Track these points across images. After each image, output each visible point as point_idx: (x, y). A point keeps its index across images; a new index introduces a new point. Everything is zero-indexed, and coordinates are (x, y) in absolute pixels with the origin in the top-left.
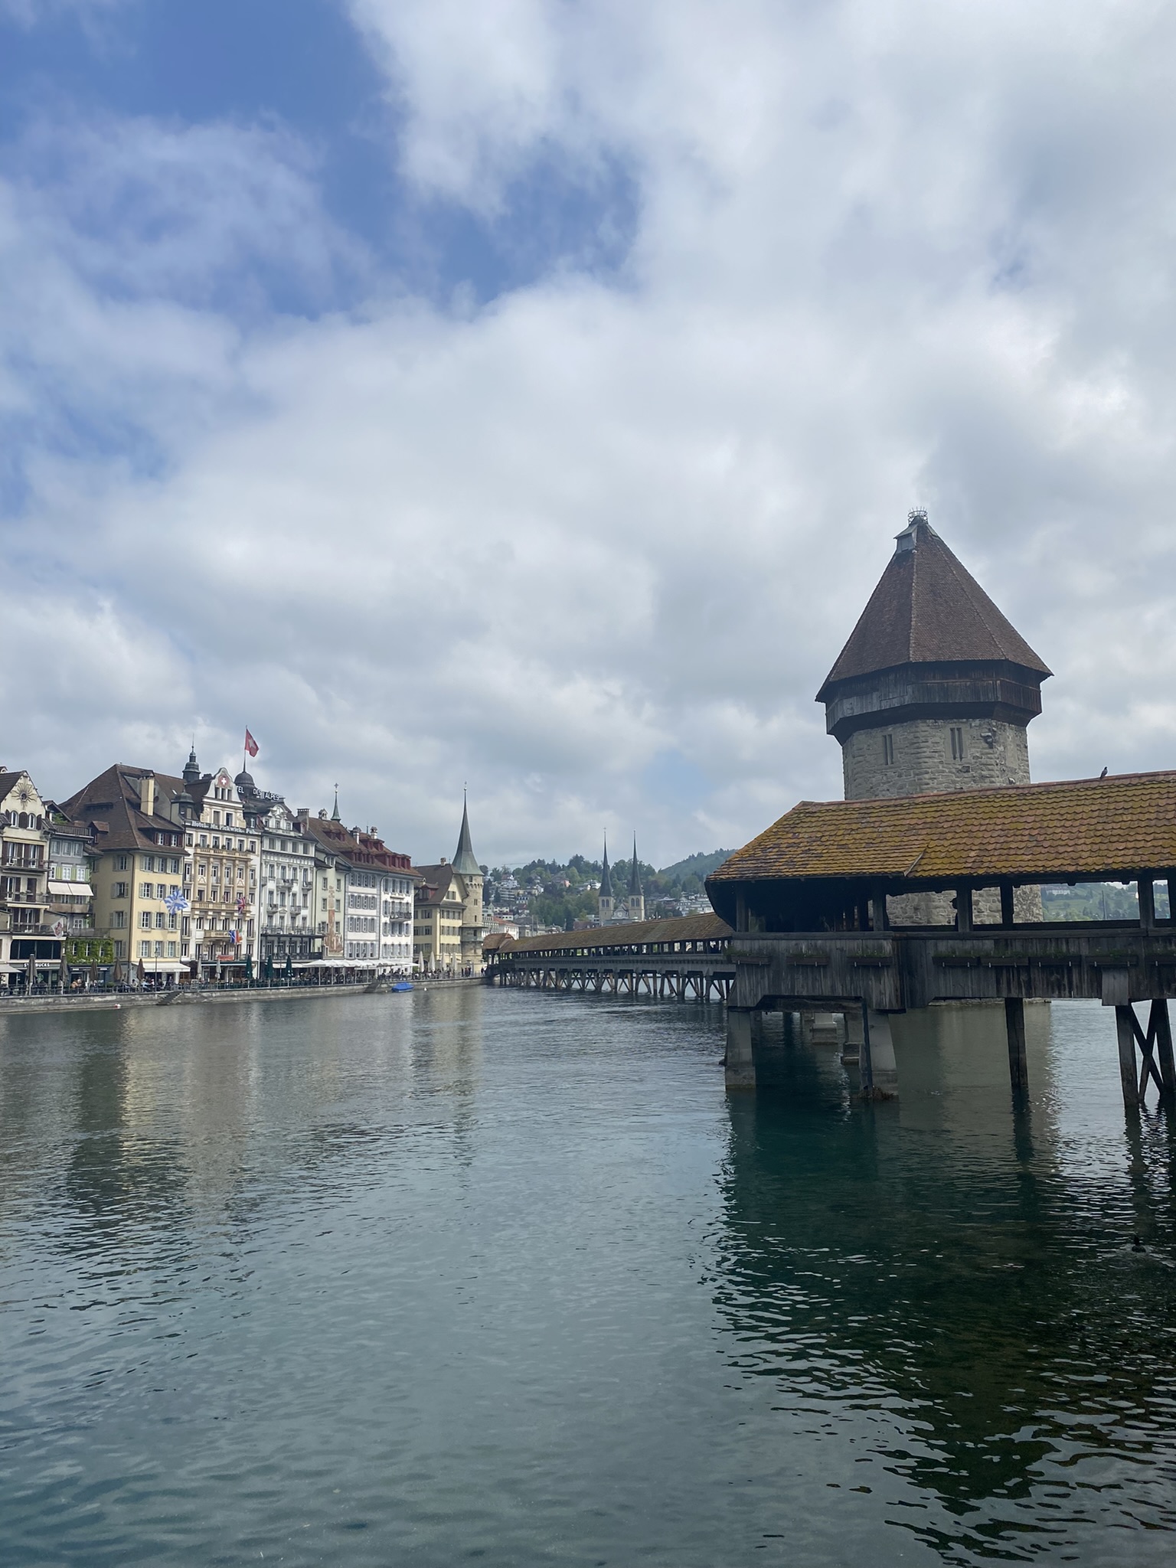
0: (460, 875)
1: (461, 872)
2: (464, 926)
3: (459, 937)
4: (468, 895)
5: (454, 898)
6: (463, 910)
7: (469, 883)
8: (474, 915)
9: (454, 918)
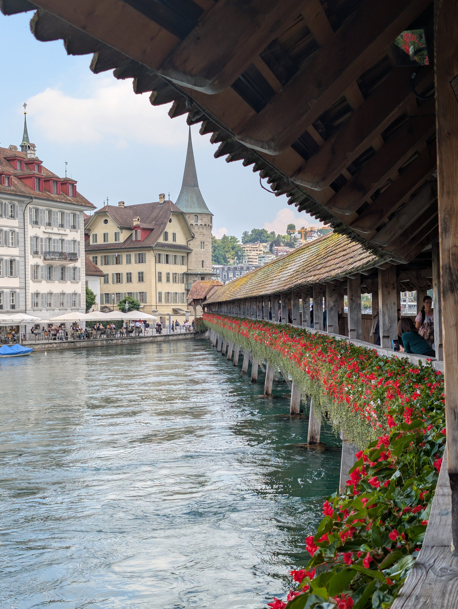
0: (182, 214)
1: (184, 210)
2: (189, 272)
3: (183, 285)
4: (193, 237)
5: (174, 240)
6: (188, 254)
7: (194, 224)
8: (201, 260)
9: (175, 263)
